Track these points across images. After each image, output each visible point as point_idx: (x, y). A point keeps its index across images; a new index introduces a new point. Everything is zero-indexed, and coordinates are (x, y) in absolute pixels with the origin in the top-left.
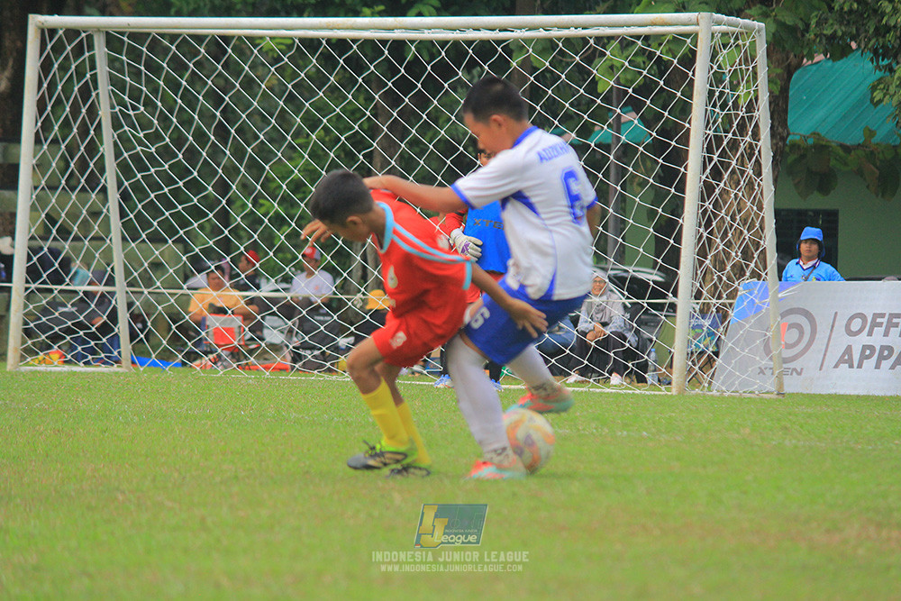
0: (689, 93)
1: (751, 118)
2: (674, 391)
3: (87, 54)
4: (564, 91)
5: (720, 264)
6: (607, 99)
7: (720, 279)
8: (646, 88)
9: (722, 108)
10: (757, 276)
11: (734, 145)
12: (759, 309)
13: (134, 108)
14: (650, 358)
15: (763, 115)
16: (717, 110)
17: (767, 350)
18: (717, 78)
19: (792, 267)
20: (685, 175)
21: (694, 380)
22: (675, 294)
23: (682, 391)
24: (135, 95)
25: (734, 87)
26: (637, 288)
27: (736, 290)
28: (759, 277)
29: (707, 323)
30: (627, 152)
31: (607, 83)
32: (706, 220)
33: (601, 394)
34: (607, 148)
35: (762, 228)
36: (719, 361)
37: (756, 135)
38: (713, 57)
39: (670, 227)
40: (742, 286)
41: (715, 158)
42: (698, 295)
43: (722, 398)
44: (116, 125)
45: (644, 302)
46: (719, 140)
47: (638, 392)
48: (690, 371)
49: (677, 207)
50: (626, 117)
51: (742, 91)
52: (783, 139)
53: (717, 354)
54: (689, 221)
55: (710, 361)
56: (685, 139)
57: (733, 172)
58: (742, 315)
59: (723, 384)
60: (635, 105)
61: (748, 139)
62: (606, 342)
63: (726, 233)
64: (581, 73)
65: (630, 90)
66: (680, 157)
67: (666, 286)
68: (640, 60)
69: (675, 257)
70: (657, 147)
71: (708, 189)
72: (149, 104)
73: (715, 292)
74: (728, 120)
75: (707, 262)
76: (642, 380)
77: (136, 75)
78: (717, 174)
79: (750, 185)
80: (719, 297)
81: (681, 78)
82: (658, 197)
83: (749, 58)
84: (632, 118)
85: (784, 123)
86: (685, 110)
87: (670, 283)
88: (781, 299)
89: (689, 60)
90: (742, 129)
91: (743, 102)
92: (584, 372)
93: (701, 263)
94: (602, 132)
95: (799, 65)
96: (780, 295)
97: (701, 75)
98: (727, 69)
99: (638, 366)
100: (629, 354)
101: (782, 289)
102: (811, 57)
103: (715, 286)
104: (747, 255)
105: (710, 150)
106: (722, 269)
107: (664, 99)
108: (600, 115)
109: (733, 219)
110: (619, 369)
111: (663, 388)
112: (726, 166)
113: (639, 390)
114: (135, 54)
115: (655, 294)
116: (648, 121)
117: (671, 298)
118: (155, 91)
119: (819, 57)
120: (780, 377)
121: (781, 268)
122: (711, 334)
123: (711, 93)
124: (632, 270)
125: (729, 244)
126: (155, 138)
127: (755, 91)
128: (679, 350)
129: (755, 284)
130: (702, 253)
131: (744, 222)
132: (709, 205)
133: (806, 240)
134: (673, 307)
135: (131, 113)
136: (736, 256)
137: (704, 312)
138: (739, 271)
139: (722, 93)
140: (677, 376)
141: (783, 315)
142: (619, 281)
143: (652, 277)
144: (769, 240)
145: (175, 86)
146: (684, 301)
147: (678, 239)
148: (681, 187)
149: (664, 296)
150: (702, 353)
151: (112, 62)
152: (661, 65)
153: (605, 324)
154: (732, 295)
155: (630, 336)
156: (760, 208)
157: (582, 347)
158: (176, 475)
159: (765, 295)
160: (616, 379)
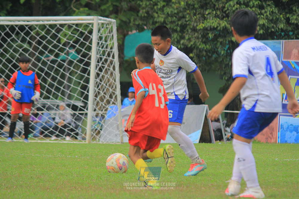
0: (91, 43)
1: (111, 52)
2: (87, 142)
4: (49, 42)
5: (102, 100)
6: (64, 45)
7: (102, 105)
8: (76, 41)
9: (102, 48)
10: (113, 103)
11: (106, 60)
12: (115, 115)
14: (79, 131)
15: (115, 51)
16: (100, 49)
17: (118, 128)
18: (101, 38)
19: (126, 101)
20: (90, 71)
21: (94, 139)
22: (87, 109)
23: (89, 142)
25: (106, 41)
26: (75, 108)
27: (107, 108)
28: (115, 104)
29: (98, 119)
30: (71, 63)
31: (64, 40)
32: (97, 85)
33: (63, 143)
34: (64, 61)
35: (116, 88)
36: (102, 132)
37: (113, 57)
38: (99, 30)
39: (85, 87)
40: (109, 107)
41: (100, 65)
42: (95, 110)
43: (103, 144)
45: (77, 113)
46: (101, 59)
48: (93, 135)
49: (87, 81)
50: (70, 51)
51: (109, 42)
52: (123, 58)
53: (101, 130)
54: (91, 86)
55: (99, 132)
56: (90, 58)
57: (106, 69)
58: (109, 117)
59: (103, 139)
60: (73, 47)
61: (111, 58)
62: (65, 126)
63: (104, 90)
64: (54, 37)
65: (71, 42)
66: (88, 64)
67: (84, 107)
68: (75, 32)
69: (87, 98)
70: (81, 61)
71: (98, 75)
73: (100, 109)
74: (104, 52)
75: (98, 99)
76: (76, 138)
78: (100, 70)
79: (112, 74)
80: (102, 111)
81: (88, 38)
82: (81, 77)
83: (111, 31)
84: (73, 51)
85: (123, 53)
86: (89, 49)
87: (85, 106)
88: (122, 112)
89: (91, 32)
90: (109, 55)
91: (109, 47)
92: (57, 136)
93: (96, 99)
95: (127, 34)
96: (122, 110)
97: (94, 37)
98: (104, 36)
99: (75, 134)
100: (72, 130)
101: (122, 108)
102: (131, 31)
103: (101, 107)
104: (111, 97)
105: (98, 62)
107: (82, 45)
108: (62, 50)
109: (106, 85)
110: (69, 135)
111: (83, 141)
112: (104, 67)
113: (75, 142)
115: (81, 110)
116: (78, 52)
117: (86, 111)
119: (134, 32)
120: (122, 137)
121: (122, 101)
122: (99, 123)
123: (98, 43)
124: (72, 102)
125: (105, 93)
127: (113, 43)
128: (88, 129)
129: (114, 106)
130: (96, 96)
131: (110, 86)
132: (98, 80)
133: (131, 92)
134: (86, 114)
136: (107, 97)
137: (97, 116)
138: (108, 102)
139: (102, 43)
140: (88, 137)
141: (123, 117)
142: (68, 106)
143: (79, 104)
144: (118, 92)
146: (90, 112)
147: (88, 92)
148: (89, 74)
149: (83, 110)
150: (96, 130)
152: (82, 34)
153: (64, 120)
154: (106, 110)
155: (73, 124)
156: (115, 81)
157: (56, 128)
159: (117, 110)
160: (68, 138)
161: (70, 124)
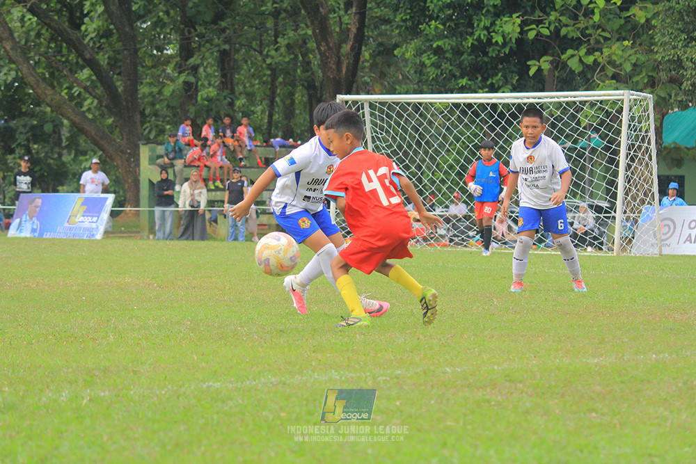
0: (620, 125)
1: (647, 136)
2: (615, 254)
3: (361, 111)
4: (566, 124)
5: (634, 199)
6: (584, 128)
7: (634, 205)
8: (602, 123)
9: (635, 131)
10: (649, 203)
11: (640, 147)
12: (651, 218)
13: (381, 134)
14: (604, 240)
15: (652, 134)
16: (632, 132)
17: (655, 236)
18: (632, 119)
19: (666, 200)
20: (619, 160)
21: (624, 249)
22: (615, 212)
23: (618, 254)
24: (382, 128)
25: (640, 122)
26: (598, 209)
27: (641, 210)
28: (651, 204)
29: (629, 224)
30: (593, 151)
31: (585, 122)
32: (628, 180)
33: (583, 256)
35: (652, 183)
36: (634, 241)
37: (649, 143)
38: (631, 109)
39: (612, 183)
40: (644, 208)
41: (632, 153)
42: (625, 212)
43: (635, 257)
44: (374, 141)
45: (602, 216)
46: (633, 145)
47: (599, 254)
48: (622, 245)
49: (616, 174)
50: (593, 136)
51: (643, 124)
52: (661, 145)
53: (633, 238)
54: (621, 181)
55: (630, 241)
56: (619, 145)
57: (640, 159)
58: (644, 221)
59: (636, 250)
60: (597, 130)
61: (646, 145)
62: (586, 233)
63: (637, 186)
64: (573, 117)
65: (595, 124)
66: (616, 152)
67: (611, 208)
68: (599, 112)
69: (614, 196)
70: (607, 149)
71: (629, 166)
72: (387, 132)
73: (632, 211)
74: (637, 136)
75: (629, 198)
76: (601, 249)
77: (382, 120)
78: (632, 160)
79: (647, 165)
80: (634, 213)
81: (616, 119)
82: (607, 170)
83: (646, 110)
85: (661, 138)
86: (618, 132)
87: (613, 207)
88: (661, 214)
89: (620, 111)
90: (643, 140)
91: (644, 130)
93: (626, 198)
94: (583, 142)
95: (667, 113)
96: (660, 212)
97: (625, 117)
98: (637, 115)
99: (599, 243)
100: (595, 238)
102: (672, 109)
103: (632, 209)
104: (646, 195)
105: (629, 149)
106: (635, 201)
107: (609, 128)
108: (582, 135)
109: (640, 179)
110: (591, 244)
111: (610, 253)
112: (637, 156)
113: (600, 254)
114: (382, 111)
115: (606, 212)
116: (603, 137)
117: (613, 214)
118: (390, 127)
119: (676, 110)
120: (660, 248)
122: (630, 229)
123: (630, 125)
124: (596, 202)
125: (638, 190)
126: (390, 146)
127: (649, 124)
128: (616, 236)
129: (650, 208)
130: (627, 194)
131: (644, 180)
132: (629, 174)
133: (671, 188)
134: (614, 217)
135: (380, 136)
136: (641, 196)
137: (628, 219)
138: (643, 202)
139: (634, 125)
140: (616, 247)
141: (662, 221)
142: (591, 206)
143: (605, 205)
144: (656, 189)
145: (398, 124)
146: (619, 215)
147: (616, 188)
148: (617, 166)
149: (610, 213)
150: (627, 237)
151: (372, 114)
152: (608, 114)
153: (585, 226)
154: (640, 212)
155: (596, 230)
156: (651, 175)
158: (400, 291)
159: (654, 212)
160: (589, 249)
161: (593, 231)
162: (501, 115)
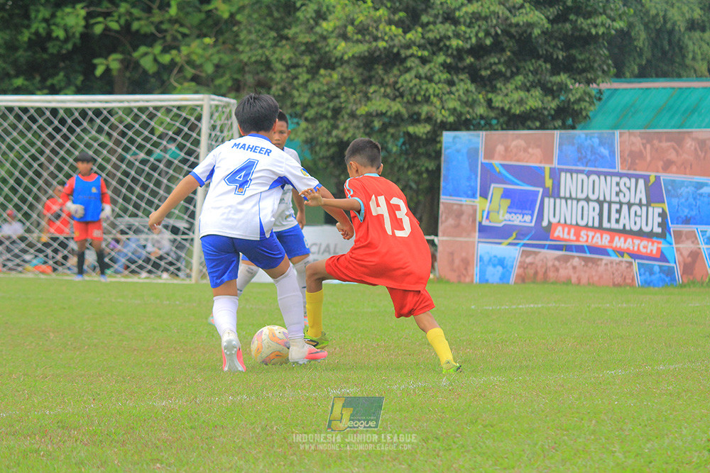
0: (199, 134)
2: (193, 281)
4: (138, 133)
6: (160, 137)
8: (178, 132)
18: (214, 127)
22: (193, 233)
23: (197, 281)
25: (222, 131)
26: (175, 230)
30: (169, 164)
31: (160, 130)
33: (157, 283)
34: (159, 161)
38: (212, 116)
39: (191, 200)
45: (179, 238)
48: (202, 271)
50: (169, 146)
51: (225, 134)
56: (197, 157)
60: (173, 140)
62: (161, 258)
64: (146, 125)
65: (170, 133)
67: (189, 229)
68: (176, 118)
69: (193, 215)
70: (184, 161)
76: (177, 276)
81: (195, 127)
83: (228, 118)
84: (173, 147)
86: (197, 143)
87: (191, 227)
89: (199, 118)
92: (150, 272)
97: (205, 126)
98: (218, 124)
100: (171, 264)
107: (187, 137)
108: (156, 145)
110: (166, 270)
111: (188, 280)
113: (176, 281)
115: (184, 233)
116: (181, 147)
117: (191, 235)
123: (210, 135)
124: (172, 222)
128: (195, 261)
134: (192, 240)
139: (216, 135)
140: (194, 274)
142: (166, 227)
143: (182, 225)
147: (195, 207)
149: (188, 234)
152: (186, 120)
153: (160, 249)
155: (172, 254)
157: (147, 260)
160: (165, 275)
161: (168, 255)
162: (62, 121)
